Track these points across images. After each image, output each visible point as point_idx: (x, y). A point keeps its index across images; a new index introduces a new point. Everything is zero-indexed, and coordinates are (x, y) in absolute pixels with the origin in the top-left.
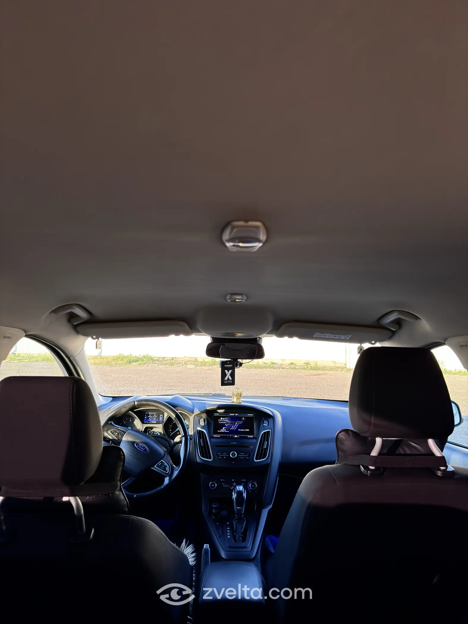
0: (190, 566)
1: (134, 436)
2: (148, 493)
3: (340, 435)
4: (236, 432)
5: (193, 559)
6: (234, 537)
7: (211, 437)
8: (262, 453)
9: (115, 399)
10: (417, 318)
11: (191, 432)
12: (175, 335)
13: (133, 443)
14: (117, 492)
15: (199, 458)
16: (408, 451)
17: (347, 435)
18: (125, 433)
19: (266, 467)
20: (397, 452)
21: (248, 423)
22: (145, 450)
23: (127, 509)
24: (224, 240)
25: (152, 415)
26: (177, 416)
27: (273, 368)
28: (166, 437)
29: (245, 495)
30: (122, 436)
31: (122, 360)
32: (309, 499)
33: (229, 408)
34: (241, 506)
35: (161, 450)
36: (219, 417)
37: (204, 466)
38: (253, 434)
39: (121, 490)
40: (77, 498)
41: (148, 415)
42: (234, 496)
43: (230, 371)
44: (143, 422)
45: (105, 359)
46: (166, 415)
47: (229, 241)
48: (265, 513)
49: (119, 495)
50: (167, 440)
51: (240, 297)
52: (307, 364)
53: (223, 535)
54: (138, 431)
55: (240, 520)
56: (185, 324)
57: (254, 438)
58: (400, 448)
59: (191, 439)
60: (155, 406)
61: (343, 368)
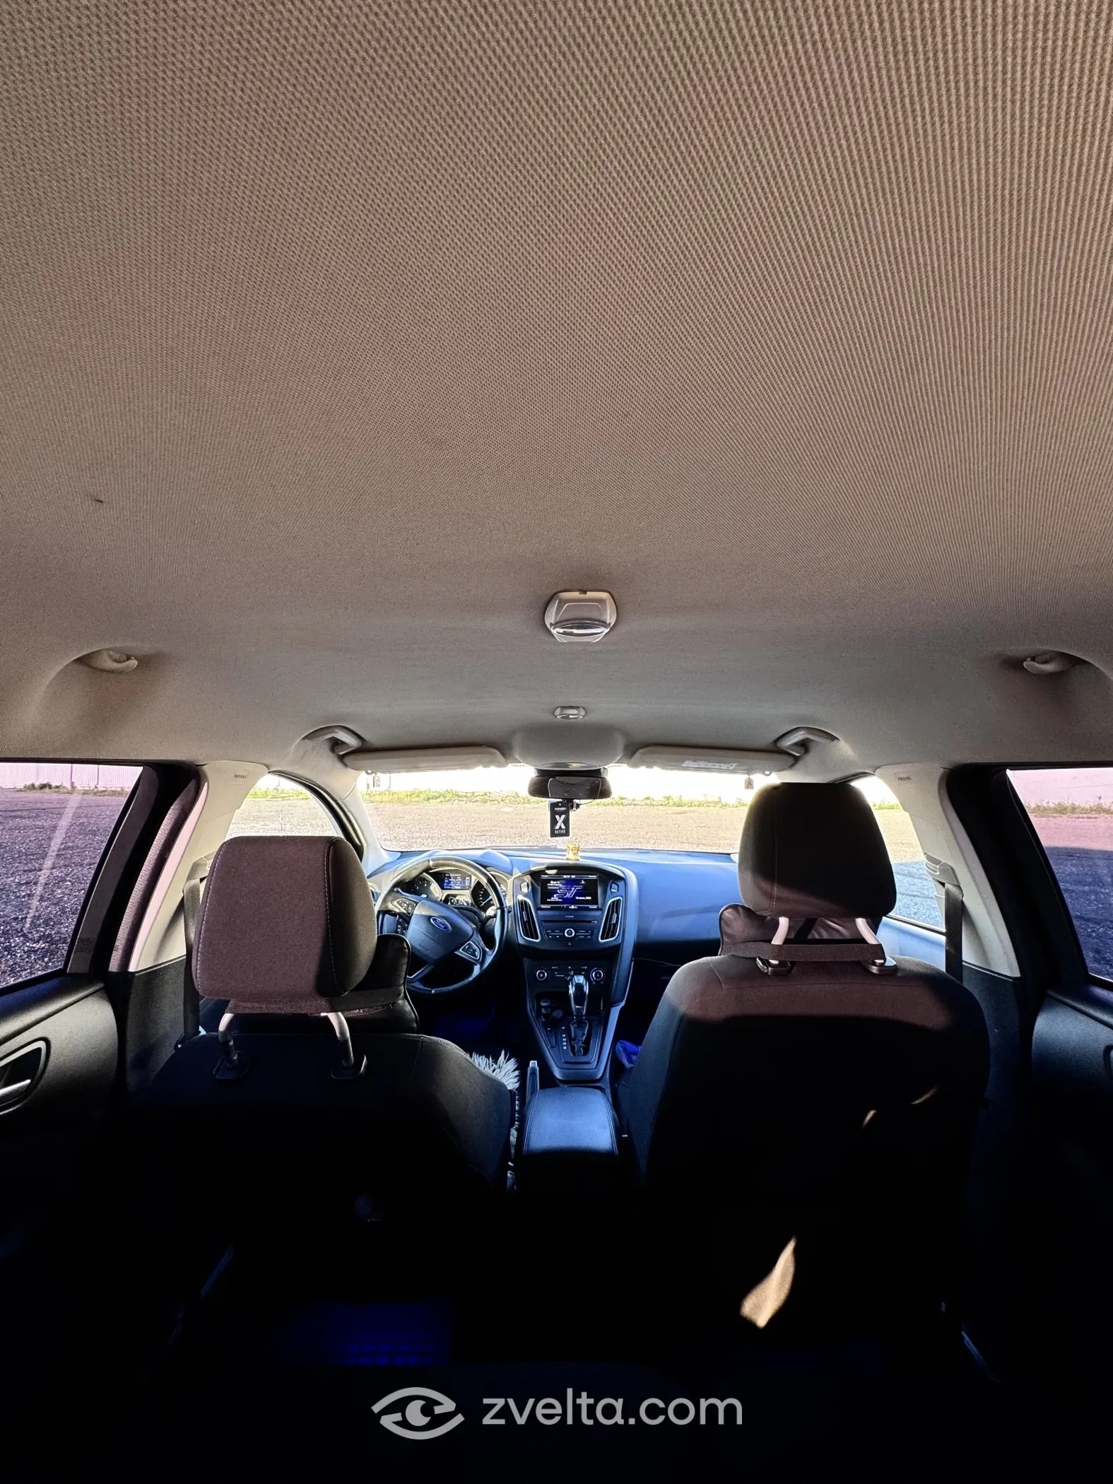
0: (510, 1091)
1: (430, 907)
2: (451, 988)
3: (725, 913)
4: (572, 901)
5: (516, 1080)
6: (573, 1048)
7: (538, 909)
8: (610, 930)
9: (404, 855)
10: (833, 738)
11: (508, 902)
12: (485, 766)
13: (429, 918)
14: (400, 1002)
15: (522, 939)
16: (825, 936)
17: (735, 913)
18: (417, 903)
19: (615, 950)
20: (810, 937)
21: (590, 889)
22: (446, 928)
23: (415, 1025)
24: (549, 626)
25: (455, 878)
26: (490, 881)
27: (622, 804)
28: (476, 909)
29: (586, 989)
30: (413, 908)
31: (418, 796)
32: (683, 1009)
33: (562, 869)
34: (582, 1004)
35: (468, 927)
36: (549, 881)
37: (529, 950)
38: (597, 903)
39: (405, 997)
40: (340, 1014)
41: (449, 877)
42: (572, 991)
43: (563, 816)
44: (442, 888)
45: (395, 796)
46: (474, 879)
47: (556, 625)
48: (615, 1013)
49: (403, 1006)
50: (475, 913)
51: (575, 711)
52: (668, 798)
53: (556, 1046)
54: (435, 902)
55: (580, 1024)
56: (498, 752)
57: (598, 909)
58: (813, 932)
59: (509, 912)
60: (454, 866)
61: (716, 803)
